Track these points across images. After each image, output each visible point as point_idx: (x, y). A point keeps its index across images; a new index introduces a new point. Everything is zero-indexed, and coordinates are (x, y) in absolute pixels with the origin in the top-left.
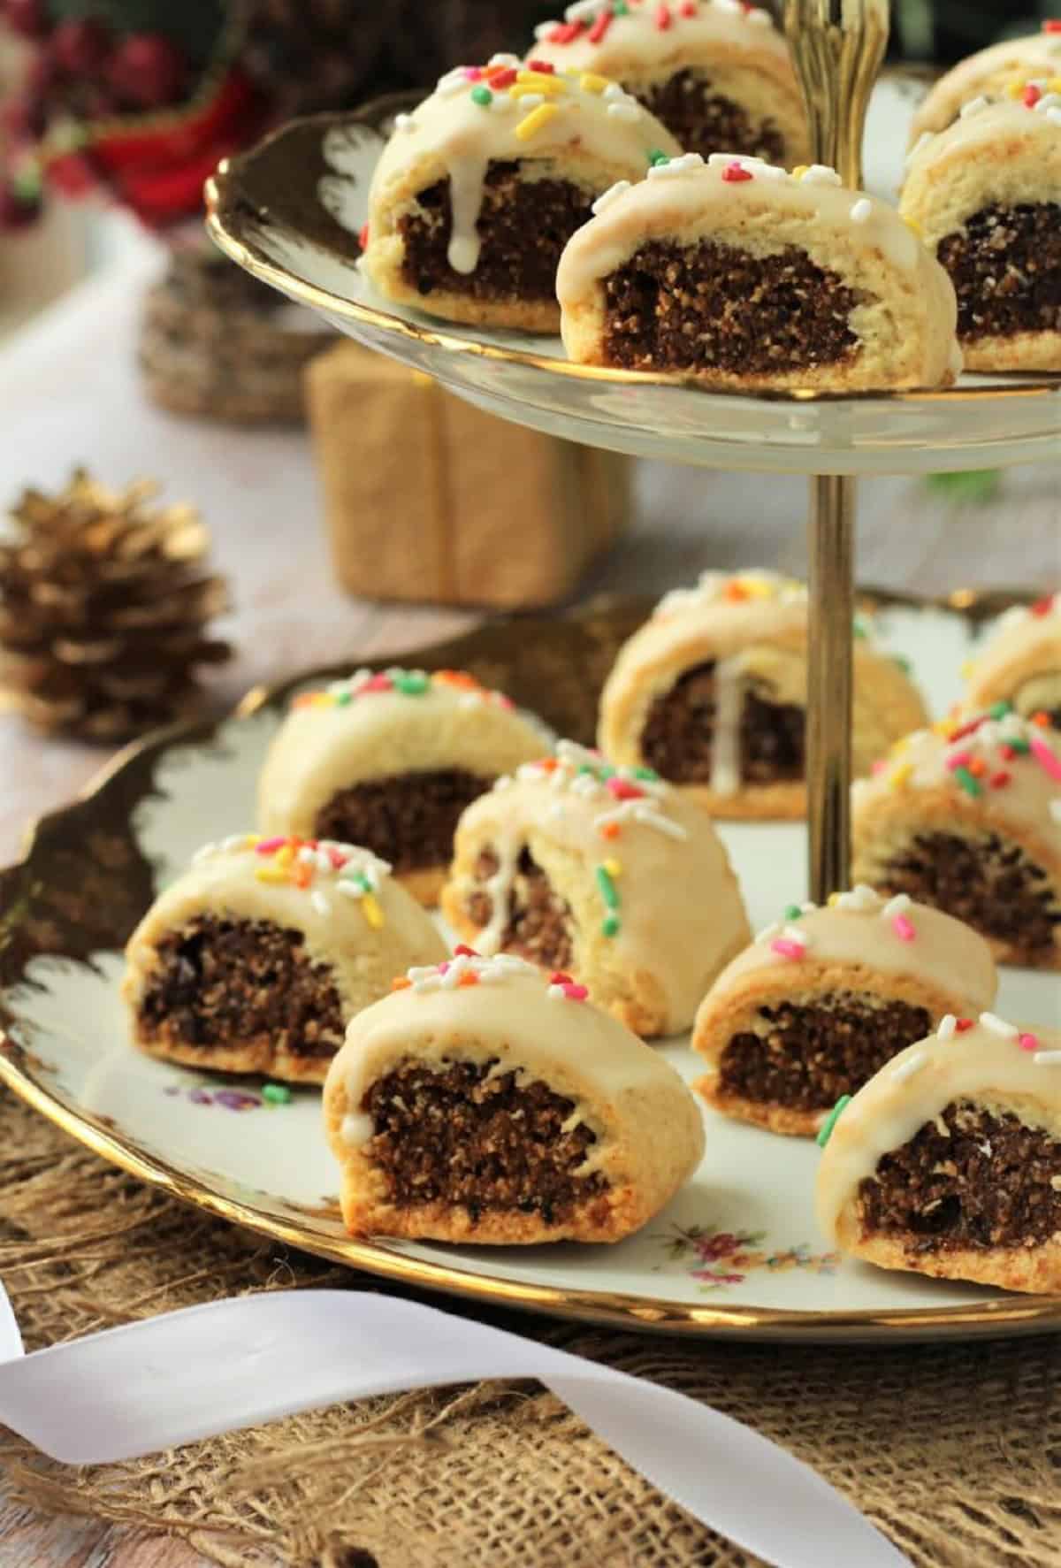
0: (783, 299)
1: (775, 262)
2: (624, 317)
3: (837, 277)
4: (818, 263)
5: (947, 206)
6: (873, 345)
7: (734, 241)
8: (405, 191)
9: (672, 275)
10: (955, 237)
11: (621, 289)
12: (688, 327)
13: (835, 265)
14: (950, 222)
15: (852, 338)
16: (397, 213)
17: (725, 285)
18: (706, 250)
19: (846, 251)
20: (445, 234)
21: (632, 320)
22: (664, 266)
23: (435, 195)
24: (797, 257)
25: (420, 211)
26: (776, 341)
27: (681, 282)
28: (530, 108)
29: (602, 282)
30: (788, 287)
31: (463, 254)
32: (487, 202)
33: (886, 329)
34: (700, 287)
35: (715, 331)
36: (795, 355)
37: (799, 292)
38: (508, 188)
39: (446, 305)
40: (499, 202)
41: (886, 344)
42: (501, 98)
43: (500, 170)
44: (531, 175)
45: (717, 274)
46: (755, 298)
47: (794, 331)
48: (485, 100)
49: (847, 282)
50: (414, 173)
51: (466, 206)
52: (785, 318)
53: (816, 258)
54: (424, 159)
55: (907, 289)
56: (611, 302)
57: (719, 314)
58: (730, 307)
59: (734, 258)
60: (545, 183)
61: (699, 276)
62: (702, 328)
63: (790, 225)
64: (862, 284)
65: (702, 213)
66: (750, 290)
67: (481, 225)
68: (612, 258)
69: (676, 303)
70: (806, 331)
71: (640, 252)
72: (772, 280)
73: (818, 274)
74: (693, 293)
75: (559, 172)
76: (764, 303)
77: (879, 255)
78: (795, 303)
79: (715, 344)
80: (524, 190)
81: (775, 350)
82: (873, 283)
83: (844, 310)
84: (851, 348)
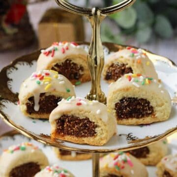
0: (85, 126)
1: (84, 120)
2: (59, 126)
3: (94, 123)
4: (91, 120)
5: (117, 98)
6: (99, 134)
7: (77, 116)
8: (26, 99)
9: (67, 120)
10: (118, 103)
11: (59, 122)
12: (69, 129)
13: (93, 121)
14: (117, 101)
15: (96, 133)
16: (25, 102)
17: (76, 123)
18: (73, 116)
19: (95, 119)
20: (34, 105)
21: (60, 127)
22: (66, 119)
23: (31, 99)
24: (87, 119)
25: (29, 102)
26: (84, 132)
27: (69, 122)
28: (47, 84)
29: (56, 120)
30: (86, 124)
31: (37, 108)
32: (40, 100)
33: (101, 132)
34: (72, 122)
35: (74, 130)
36: (86, 135)
37: (88, 125)
38: (44, 97)
39: (34, 116)
40: (42, 99)
41: (101, 134)
42: (42, 83)
43: (42, 95)
44: (47, 95)
45: (74, 121)
46: (80, 125)
47: (86, 131)
48: (39, 83)
49: (95, 124)
50: (28, 95)
51: (37, 100)
52: (85, 129)
53: (90, 120)
54: (29, 94)
55: (105, 125)
56: (57, 123)
57: (74, 127)
58: (76, 126)
59: (77, 119)
60: (49, 96)
61: (71, 121)
62: (71, 129)
63: (87, 114)
64: (98, 124)
65: (72, 111)
66: (79, 124)
67: (39, 103)
68: (58, 117)
69: (67, 125)
70: (88, 131)
71: (62, 116)
72: (83, 122)
73: (91, 122)
74: (70, 123)
75: (52, 94)
76: (82, 126)
77: (101, 119)
78: (87, 126)
79: (74, 132)
80: (46, 97)
81: (83, 134)
82: (99, 124)
83: (94, 128)
84: (95, 135)
